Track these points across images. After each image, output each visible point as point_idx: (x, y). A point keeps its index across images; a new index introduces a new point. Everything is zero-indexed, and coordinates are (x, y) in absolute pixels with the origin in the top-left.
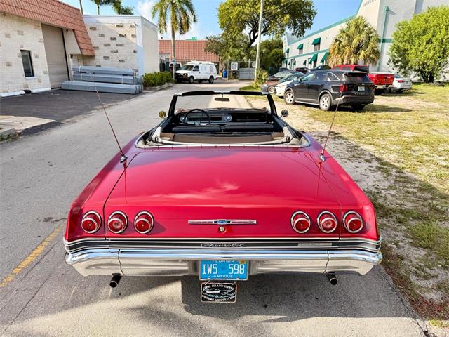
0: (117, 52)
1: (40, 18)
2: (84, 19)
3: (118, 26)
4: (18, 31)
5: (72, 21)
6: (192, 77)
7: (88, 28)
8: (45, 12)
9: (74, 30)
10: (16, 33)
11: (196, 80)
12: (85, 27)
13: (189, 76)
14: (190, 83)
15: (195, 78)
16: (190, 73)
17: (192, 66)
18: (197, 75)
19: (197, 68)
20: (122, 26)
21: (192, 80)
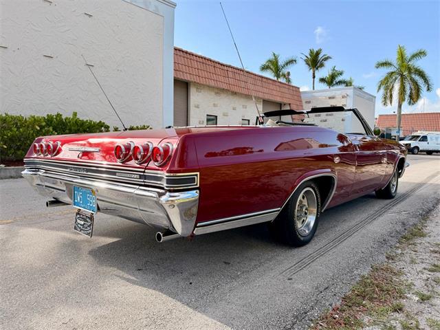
0: (326, 121)
1: (261, 95)
2: (302, 95)
3: (330, 98)
4: (243, 106)
5: (289, 96)
6: (417, 147)
7: (304, 102)
8: (265, 90)
9: (290, 104)
10: (241, 106)
11: (422, 151)
12: (301, 101)
13: (412, 146)
14: (413, 154)
15: (420, 149)
16: (413, 144)
17: (419, 136)
18: (423, 146)
19: (424, 138)
20: (333, 98)
21: (416, 151)
